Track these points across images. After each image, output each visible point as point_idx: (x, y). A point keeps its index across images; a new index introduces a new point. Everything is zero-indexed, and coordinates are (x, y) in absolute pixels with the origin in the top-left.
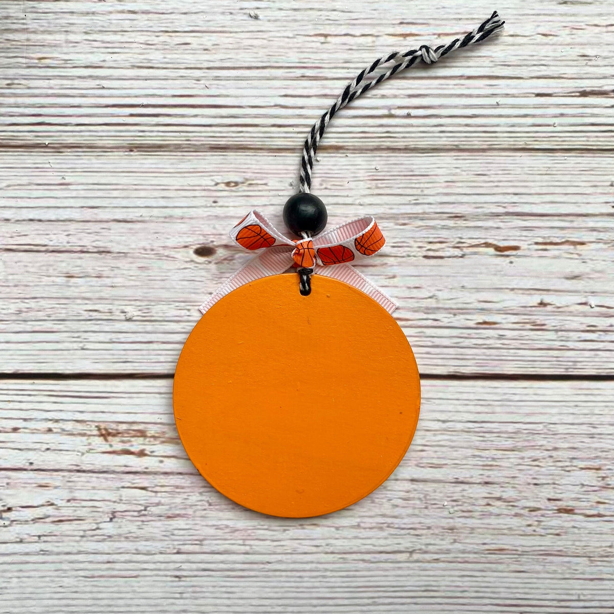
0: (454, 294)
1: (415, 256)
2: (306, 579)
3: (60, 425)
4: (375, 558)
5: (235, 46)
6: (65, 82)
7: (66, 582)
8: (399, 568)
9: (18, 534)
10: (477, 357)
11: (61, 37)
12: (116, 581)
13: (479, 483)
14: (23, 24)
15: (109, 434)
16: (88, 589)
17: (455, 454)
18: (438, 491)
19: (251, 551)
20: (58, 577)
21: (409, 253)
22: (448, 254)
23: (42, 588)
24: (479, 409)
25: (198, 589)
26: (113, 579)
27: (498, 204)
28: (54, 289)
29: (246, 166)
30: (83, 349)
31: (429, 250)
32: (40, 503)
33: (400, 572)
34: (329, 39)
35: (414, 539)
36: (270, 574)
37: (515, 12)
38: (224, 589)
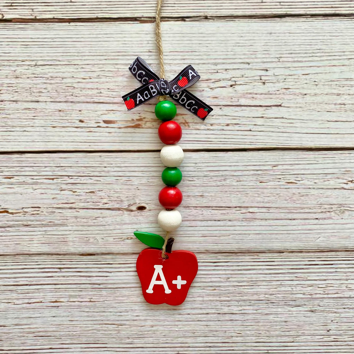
0: (25, 191)
1: (44, 208)
2: (87, 51)
3: (206, 128)
4: (54, 62)
5: (130, 297)
6: (204, 280)
7: (205, 49)
8: (41, 57)
9: (228, 74)
10: (12, 162)
11: (205, 299)
12: (181, 49)
13: (5, 101)
14: (222, 304)
15: (184, 123)
16: (194, 45)
17: (19, 115)
18: (25, 97)
19: (115, 65)
20: (209, 52)
21: (47, 209)
22: (30, 209)
23: (217, 46)
24: (9, 137)
25: (140, 45)
26: (182, 50)
27: (9, 232)
28: (210, 190)
29: (123, 246)
30: (196, 163)
31: (38, 211)
32: (217, 89)
33: (41, 55)
34: (89, 300)
35: (35, 72)
36: (105, 54)
37: (9, 312)
38: (127, 45)
